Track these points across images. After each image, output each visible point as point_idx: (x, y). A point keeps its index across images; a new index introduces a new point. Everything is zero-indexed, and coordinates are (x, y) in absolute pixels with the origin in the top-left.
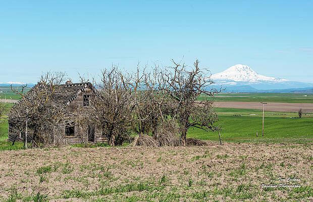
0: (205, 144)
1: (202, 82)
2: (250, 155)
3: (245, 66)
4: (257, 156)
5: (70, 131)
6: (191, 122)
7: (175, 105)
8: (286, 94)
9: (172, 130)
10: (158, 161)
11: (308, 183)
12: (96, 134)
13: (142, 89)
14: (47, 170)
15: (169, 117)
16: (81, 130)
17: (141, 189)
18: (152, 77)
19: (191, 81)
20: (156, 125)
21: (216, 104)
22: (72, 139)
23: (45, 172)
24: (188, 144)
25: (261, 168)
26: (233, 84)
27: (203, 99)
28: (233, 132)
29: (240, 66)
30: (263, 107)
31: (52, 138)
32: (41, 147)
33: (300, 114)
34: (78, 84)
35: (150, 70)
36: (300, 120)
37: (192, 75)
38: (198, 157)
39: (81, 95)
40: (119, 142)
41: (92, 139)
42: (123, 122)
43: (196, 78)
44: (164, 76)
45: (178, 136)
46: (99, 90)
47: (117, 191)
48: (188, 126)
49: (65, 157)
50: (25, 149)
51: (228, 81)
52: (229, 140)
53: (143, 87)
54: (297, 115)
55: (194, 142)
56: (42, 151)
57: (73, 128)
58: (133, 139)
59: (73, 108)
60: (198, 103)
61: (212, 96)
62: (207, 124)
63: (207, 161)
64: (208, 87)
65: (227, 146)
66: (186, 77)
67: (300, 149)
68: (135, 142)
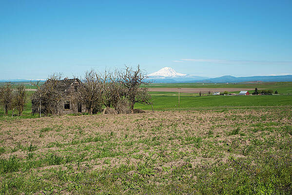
0: (144, 112)
1: (142, 77)
2: (168, 118)
3: (170, 68)
4: (172, 118)
5: (67, 106)
6: (136, 100)
7: (127, 90)
8: (192, 83)
9: (125, 105)
10: (114, 123)
11: (195, 134)
12: (82, 108)
13: (108, 82)
14: (46, 130)
15: (124, 97)
16: (74, 106)
17: (96, 140)
18: (113, 75)
19: (136, 76)
20: (117, 102)
21: (150, 90)
22: (69, 111)
23: (45, 131)
24: (135, 113)
25: (171, 125)
26: (163, 78)
27: (143, 87)
28: (163, 105)
29: (167, 68)
30: (179, 90)
31: (57, 111)
32: (50, 116)
33: (200, 94)
34: (71, 80)
35: (112, 71)
36: (200, 98)
37: (136, 74)
38: (137, 120)
39: (73, 85)
40: (95, 112)
41: (80, 110)
42: (97, 101)
43: (138, 75)
44: (121, 74)
45: (128, 108)
46: (83, 82)
47: (82, 142)
48: (134, 102)
49: (61, 121)
50: (39, 117)
51: (160, 77)
52: (159, 109)
53: (108, 81)
54: (199, 95)
55: (138, 111)
56: (49, 118)
57: (69, 104)
58: (103, 110)
59: (68, 93)
60: (139, 89)
61: (148, 84)
62: (145, 101)
63: (142, 122)
64: (145, 80)
65: (156, 113)
66: (133, 75)
67: (197, 114)
68: (104, 112)
